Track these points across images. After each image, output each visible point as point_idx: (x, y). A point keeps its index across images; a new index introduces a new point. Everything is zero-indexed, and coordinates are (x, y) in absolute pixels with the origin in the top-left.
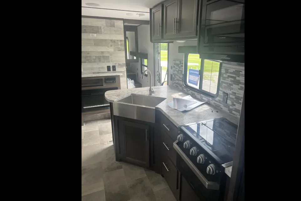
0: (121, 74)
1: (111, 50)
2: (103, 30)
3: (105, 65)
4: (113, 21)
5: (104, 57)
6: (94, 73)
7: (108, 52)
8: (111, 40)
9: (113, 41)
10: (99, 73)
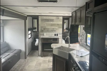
0: (60, 38)
1: (57, 28)
2: (54, 20)
3: (54, 34)
4: (59, 17)
5: (54, 30)
6: (49, 36)
7: (56, 29)
8: (57, 24)
9: (58, 24)
10: (51, 36)
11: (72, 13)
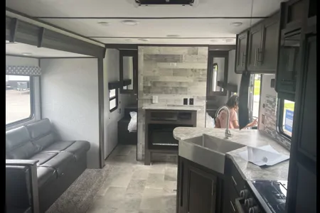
0: (198, 110)
1: (190, 80)
2: (184, 58)
3: (182, 98)
4: (196, 48)
5: (182, 88)
6: (168, 105)
7: (187, 83)
8: (192, 70)
10: (174, 106)
11: (237, 36)
